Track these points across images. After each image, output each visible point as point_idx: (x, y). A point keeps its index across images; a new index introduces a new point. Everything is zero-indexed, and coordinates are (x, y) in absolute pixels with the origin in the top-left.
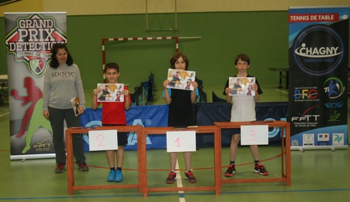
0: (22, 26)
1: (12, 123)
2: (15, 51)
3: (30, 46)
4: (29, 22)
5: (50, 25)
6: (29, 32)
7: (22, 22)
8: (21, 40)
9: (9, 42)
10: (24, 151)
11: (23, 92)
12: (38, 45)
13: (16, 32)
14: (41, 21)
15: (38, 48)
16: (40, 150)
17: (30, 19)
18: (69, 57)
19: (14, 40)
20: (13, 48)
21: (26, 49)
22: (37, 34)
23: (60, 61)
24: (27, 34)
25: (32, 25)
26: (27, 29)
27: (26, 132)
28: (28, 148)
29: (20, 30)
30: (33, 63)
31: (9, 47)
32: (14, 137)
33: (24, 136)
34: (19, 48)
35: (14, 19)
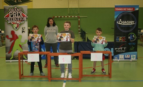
0: (11, 11)
1: (6, 48)
2: (8, 21)
3: (14, 19)
4: (13, 10)
5: (21, 11)
6: (13, 13)
7: (10, 10)
8: (10, 16)
9: (5, 17)
10: (11, 59)
11: (11, 36)
12: (16, 18)
13: (8, 13)
15: (16, 19)
16: (17, 58)
17: (13, 8)
18: (54, 22)
20: (7, 19)
21: (12, 20)
22: (16, 14)
23: (50, 24)
25: (14, 11)
26: (12, 12)
27: (12, 52)
28: (12, 57)
29: (10, 13)
30: (15, 25)
31: (5, 19)
32: (7, 53)
33: (11, 53)
34: (9, 19)
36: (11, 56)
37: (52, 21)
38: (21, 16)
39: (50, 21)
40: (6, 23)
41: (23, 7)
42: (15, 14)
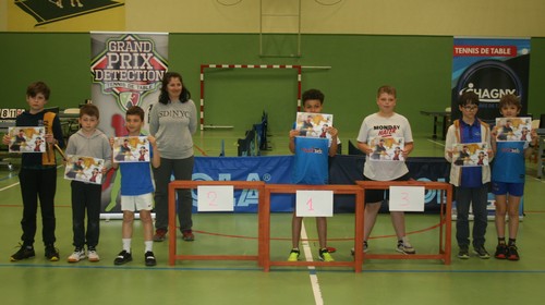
0: (113, 49)
2: (102, 81)
3: (121, 75)
4: (121, 45)
5: (147, 49)
6: (120, 57)
7: (113, 44)
9: (94, 69)
12: (131, 73)
13: (105, 57)
14: (136, 43)
15: (131, 77)
17: (123, 40)
19: (102, 67)
20: (99, 77)
21: (115, 79)
22: (130, 59)
24: (118, 60)
25: (125, 48)
26: (119, 53)
28: (113, 204)
29: (109, 54)
30: (124, 96)
31: (95, 75)
34: (108, 77)
36: (110, 201)
37: (178, 85)
39: (171, 83)
41: (153, 38)
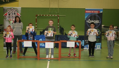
2: (6, 18)
4: (10, 10)
5: (16, 11)
8: (8, 15)
9: (4, 15)
13: (7, 13)
14: (14, 10)
16: (12, 46)
19: (6, 15)
20: (5, 17)
21: (9, 17)
24: (10, 13)
25: (11, 11)
26: (10, 12)
29: (8, 12)
30: (11, 21)
35: (6, 9)
37: (18, 19)
38: (16, 15)
40: (5, 20)
42: (11, 13)
